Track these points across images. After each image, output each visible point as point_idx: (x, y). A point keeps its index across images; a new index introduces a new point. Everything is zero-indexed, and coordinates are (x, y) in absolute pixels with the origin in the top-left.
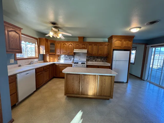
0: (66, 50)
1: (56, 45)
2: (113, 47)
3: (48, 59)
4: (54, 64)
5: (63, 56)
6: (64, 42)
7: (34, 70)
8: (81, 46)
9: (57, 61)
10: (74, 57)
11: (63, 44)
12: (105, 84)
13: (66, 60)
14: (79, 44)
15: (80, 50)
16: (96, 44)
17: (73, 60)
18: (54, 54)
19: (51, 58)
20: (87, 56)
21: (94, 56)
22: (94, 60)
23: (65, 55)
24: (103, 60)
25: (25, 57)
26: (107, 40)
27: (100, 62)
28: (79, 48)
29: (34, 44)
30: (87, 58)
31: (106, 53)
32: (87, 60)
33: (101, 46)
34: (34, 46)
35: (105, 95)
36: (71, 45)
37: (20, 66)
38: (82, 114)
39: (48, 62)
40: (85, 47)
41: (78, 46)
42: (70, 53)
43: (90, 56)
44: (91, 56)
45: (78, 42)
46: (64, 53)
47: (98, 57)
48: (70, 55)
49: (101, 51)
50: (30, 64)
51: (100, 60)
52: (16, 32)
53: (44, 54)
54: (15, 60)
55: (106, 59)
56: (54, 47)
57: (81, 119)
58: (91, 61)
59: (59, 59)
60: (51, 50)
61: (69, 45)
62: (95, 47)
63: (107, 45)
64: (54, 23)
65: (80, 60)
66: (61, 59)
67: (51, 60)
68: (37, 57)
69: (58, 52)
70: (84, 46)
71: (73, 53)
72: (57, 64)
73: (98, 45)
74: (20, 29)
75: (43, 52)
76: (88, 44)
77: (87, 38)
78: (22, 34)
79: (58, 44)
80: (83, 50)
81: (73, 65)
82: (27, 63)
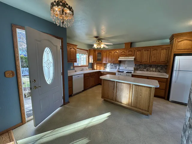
0: (111, 59)
1: (103, 54)
2: (175, 51)
3: (95, 68)
4: (100, 71)
5: (109, 65)
6: (109, 51)
7: (83, 75)
8: (127, 53)
9: (103, 69)
10: (120, 66)
11: (109, 53)
12: (141, 95)
13: (111, 68)
14: (125, 51)
15: (126, 57)
16: (147, 48)
17: (119, 68)
18: (101, 62)
19: (98, 66)
20: (135, 64)
21: (145, 65)
22: (145, 70)
23: (111, 63)
24: (161, 70)
25: (79, 65)
26: (168, 41)
27: (155, 72)
28: (125, 55)
29: (85, 55)
30: (136, 67)
31: (163, 60)
32: (136, 69)
33: (155, 51)
34: (85, 57)
35: (142, 108)
36: (116, 53)
37: (76, 71)
38: (110, 115)
39: (95, 70)
40: (132, 54)
41: (123, 53)
42: (115, 62)
43: (139, 65)
44: (141, 65)
45: (124, 49)
46: (109, 62)
47: (151, 66)
48: (116, 64)
49: (154, 57)
50: (82, 71)
51: (154, 69)
52: (74, 49)
53: (92, 62)
54: (73, 67)
55: (166, 69)
56: (101, 56)
57: (108, 117)
58: (141, 70)
59: (105, 68)
60: (98, 59)
61: (114, 53)
62: (145, 53)
63: (165, 49)
64: (96, 37)
65: (126, 69)
66: (107, 67)
67: (98, 68)
68: (87, 65)
69: (104, 60)
70: (130, 53)
71: (118, 62)
72: (102, 72)
73: (150, 49)
74: (76, 46)
75: (92, 61)
76: (136, 50)
77: (137, 43)
78: (77, 48)
79: (104, 53)
80: (130, 57)
81: (117, 73)
82: (80, 70)
